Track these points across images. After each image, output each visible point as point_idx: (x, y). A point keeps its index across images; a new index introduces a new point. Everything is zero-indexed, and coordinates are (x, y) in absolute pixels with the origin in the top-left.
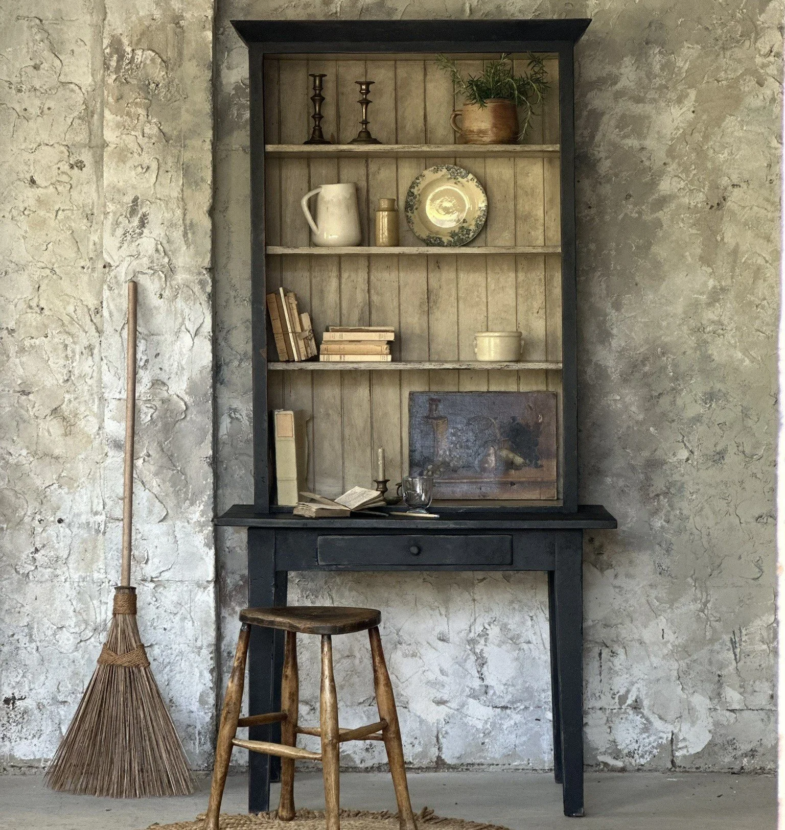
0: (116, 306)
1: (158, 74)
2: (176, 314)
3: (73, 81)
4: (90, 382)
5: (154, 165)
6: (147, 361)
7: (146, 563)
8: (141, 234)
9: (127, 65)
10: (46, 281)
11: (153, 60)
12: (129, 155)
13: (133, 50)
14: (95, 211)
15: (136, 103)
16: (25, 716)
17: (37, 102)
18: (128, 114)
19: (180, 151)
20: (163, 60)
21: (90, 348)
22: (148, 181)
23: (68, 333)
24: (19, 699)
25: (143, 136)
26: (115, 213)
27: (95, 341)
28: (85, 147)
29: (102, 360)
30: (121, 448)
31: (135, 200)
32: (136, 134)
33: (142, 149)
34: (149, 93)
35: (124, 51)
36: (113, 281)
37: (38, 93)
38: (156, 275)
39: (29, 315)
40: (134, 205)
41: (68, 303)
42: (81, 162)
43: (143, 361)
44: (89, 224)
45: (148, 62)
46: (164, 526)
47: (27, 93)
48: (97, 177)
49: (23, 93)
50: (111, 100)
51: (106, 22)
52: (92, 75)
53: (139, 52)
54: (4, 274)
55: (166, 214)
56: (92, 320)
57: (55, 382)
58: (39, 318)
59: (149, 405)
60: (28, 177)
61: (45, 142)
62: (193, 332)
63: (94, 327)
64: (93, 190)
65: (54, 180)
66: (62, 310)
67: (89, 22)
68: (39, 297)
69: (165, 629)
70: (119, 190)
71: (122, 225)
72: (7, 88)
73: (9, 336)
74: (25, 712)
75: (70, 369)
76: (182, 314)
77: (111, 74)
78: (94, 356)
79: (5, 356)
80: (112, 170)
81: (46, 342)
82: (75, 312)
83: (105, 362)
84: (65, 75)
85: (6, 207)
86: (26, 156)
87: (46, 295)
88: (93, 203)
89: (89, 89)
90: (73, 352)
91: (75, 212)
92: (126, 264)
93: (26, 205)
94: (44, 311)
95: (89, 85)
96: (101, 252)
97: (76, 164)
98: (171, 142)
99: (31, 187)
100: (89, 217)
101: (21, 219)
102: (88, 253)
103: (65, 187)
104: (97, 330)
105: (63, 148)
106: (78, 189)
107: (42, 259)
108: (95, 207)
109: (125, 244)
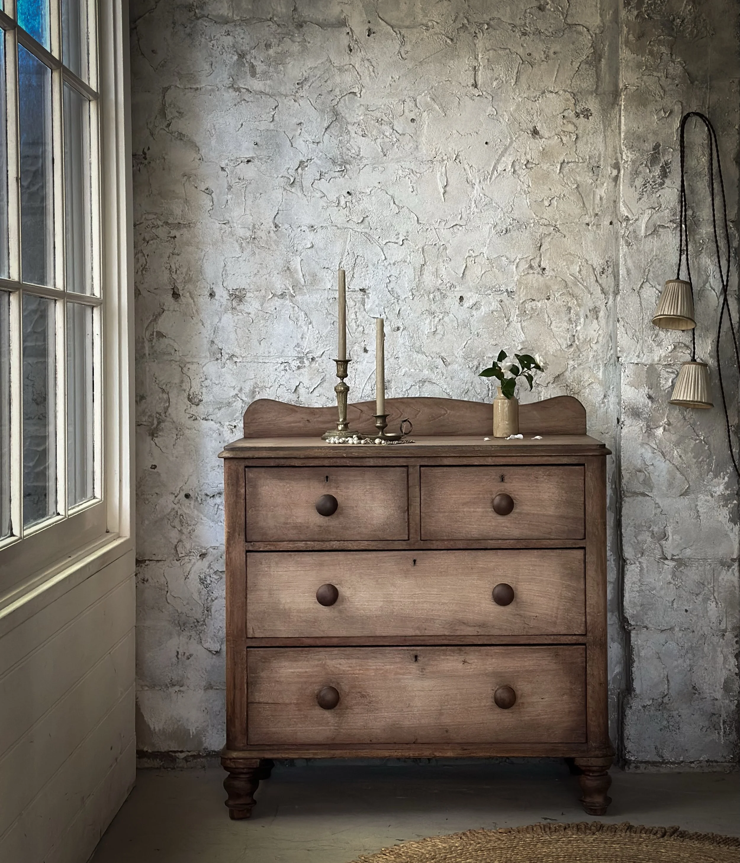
0: (635, 263)
1: (685, 8)
2: (700, 272)
3: (580, 22)
4: (595, 347)
5: (678, 109)
7: (666, 540)
8: (662, 184)
10: (548, 240)
12: (651, 98)
14: (602, 163)
15: (660, 41)
17: (541, 46)
18: (651, 53)
19: (705, 93)
21: (595, 311)
22: (671, 127)
23: (573, 295)
25: (667, 77)
26: (633, 162)
27: (600, 303)
28: (592, 94)
29: (618, 321)
30: (639, 417)
31: (656, 147)
32: (659, 75)
33: (664, 91)
34: (673, 29)
36: (632, 236)
37: (543, 37)
38: (679, 229)
39: (530, 276)
40: (656, 153)
41: (572, 263)
42: (588, 110)
44: (595, 178)
46: (685, 501)
47: (531, 35)
48: (605, 127)
49: (527, 37)
50: (631, 37)
52: (601, 16)
54: (504, 232)
56: (597, 281)
57: (559, 348)
58: (541, 279)
59: (670, 370)
60: (531, 126)
61: (551, 89)
62: (718, 290)
63: (599, 288)
64: (601, 140)
65: (559, 129)
66: (565, 269)
68: (540, 257)
69: (686, 611)
70: (639, 137)
71: (641, 176)
72: (511, 32)
73: (509, 298)
75: (574, 334)
76: (706, 271)
77: (632, 10)
78: (599, 319)
79: (505, 320)
80: (631, 115)
81: (548, 305)
82: (580, 272)
83: (622, 323)
84: (572, 16)
85: (507, 160)
86: (529, 104)
87: (548, 254)
88: (600, 155)
89: (597, 32)
90: (577, 315)
91: (580, 164)
92: (646, 217)
93: (529, 157)
94: (546, 272)
95: (598, 27)
96: (608, 207)
97: (582, 112)
98: (696, 82)
99: (534, 138)
100: (595, 169)
101: (523, 172)
102: (594, 209)
103: (570, 137)
104: (603, 291)
105: (568, 96)
106: (584, 139)
107: (545, 216)
108: (602, 159)
109: (646, 196)
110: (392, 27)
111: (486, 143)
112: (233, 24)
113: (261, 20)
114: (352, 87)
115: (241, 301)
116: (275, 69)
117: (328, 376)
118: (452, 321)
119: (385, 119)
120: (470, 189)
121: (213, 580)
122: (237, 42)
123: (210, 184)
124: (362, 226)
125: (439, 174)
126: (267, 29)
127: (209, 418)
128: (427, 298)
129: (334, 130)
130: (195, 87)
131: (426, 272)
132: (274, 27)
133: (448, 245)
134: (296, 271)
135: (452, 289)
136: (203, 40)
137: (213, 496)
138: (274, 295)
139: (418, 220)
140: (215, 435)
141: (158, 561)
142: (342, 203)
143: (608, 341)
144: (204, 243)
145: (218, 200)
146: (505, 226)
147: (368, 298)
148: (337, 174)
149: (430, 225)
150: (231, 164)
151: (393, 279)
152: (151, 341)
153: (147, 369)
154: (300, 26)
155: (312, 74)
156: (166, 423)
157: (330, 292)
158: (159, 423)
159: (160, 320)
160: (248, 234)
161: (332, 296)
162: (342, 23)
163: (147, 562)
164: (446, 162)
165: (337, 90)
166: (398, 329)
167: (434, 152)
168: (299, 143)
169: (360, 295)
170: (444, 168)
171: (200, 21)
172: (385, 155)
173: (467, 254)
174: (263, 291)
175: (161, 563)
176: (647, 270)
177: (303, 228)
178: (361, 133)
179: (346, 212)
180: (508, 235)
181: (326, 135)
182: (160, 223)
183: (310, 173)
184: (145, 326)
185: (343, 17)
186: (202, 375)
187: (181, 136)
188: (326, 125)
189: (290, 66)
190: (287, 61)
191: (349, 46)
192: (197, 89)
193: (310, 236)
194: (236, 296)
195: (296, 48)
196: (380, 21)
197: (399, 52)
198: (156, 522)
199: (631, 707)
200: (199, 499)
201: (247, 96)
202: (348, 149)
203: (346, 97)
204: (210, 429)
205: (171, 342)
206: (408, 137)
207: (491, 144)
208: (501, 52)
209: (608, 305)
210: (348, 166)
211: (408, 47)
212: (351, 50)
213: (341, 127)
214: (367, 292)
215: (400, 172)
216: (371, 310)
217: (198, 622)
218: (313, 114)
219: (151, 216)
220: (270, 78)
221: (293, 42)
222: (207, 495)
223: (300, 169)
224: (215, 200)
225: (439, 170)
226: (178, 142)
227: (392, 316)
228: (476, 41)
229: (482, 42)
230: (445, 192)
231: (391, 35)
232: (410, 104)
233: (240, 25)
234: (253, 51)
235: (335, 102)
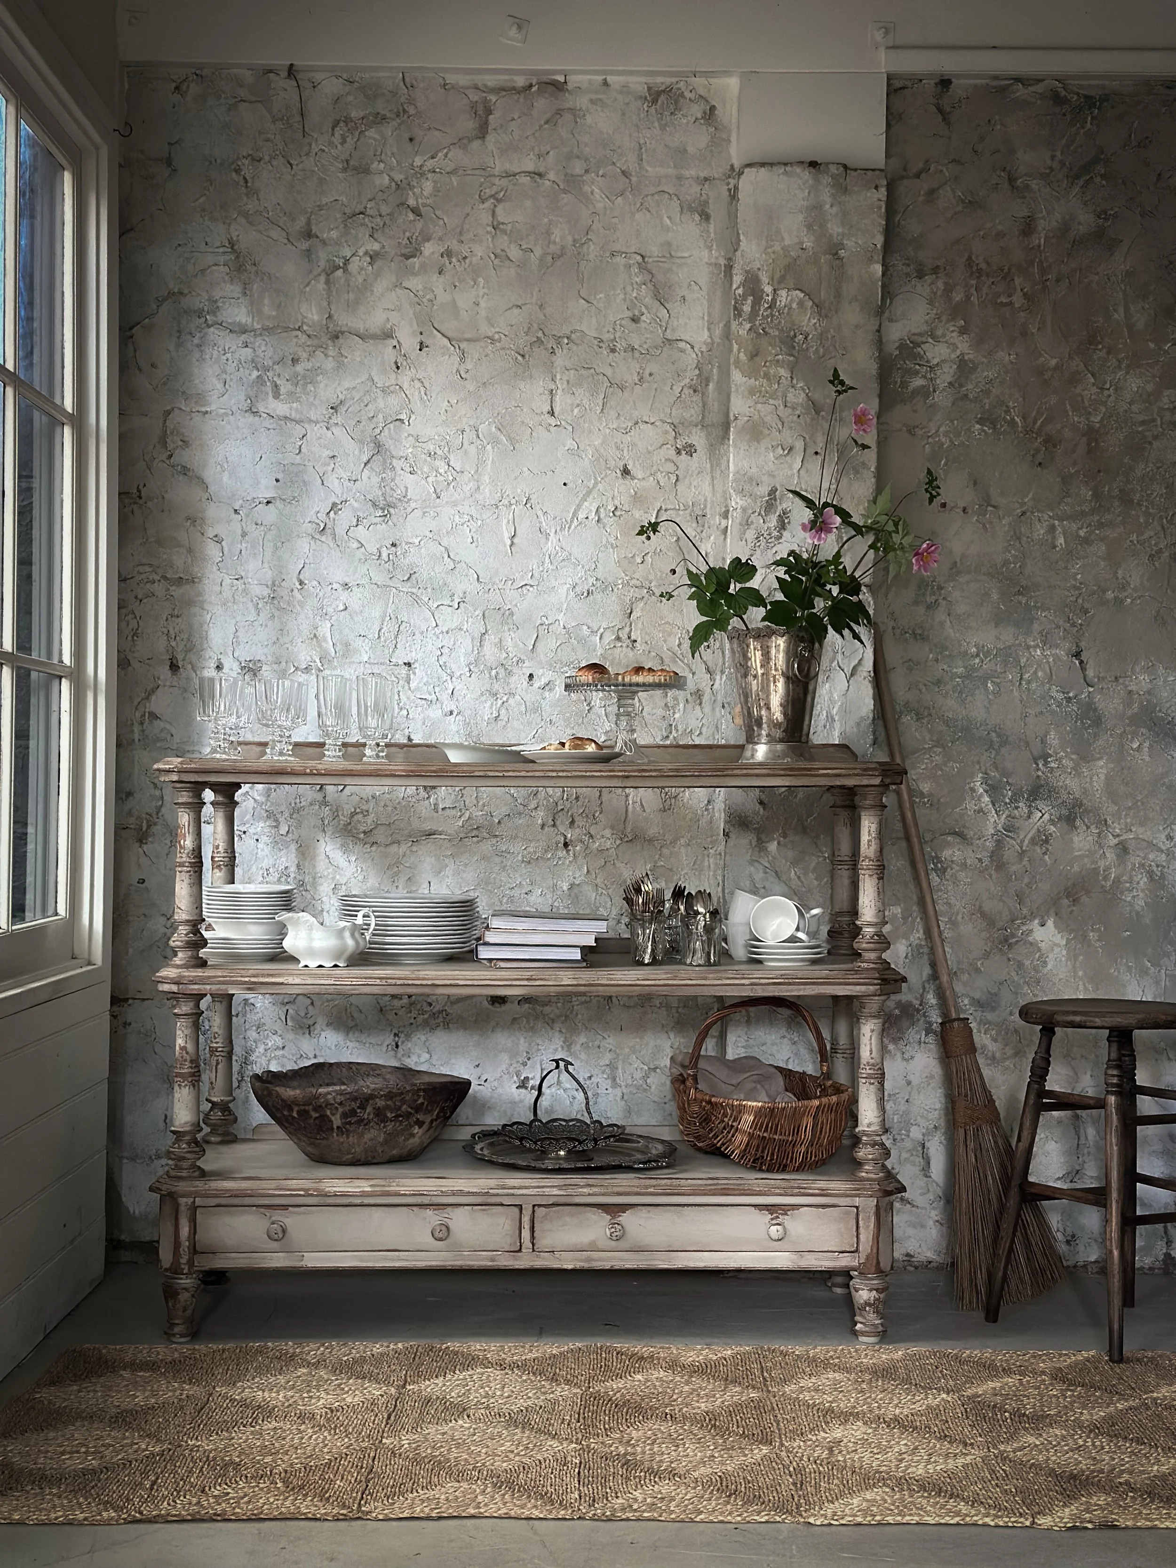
1: (808, 321)
3: (683, 338)
5: (799, 445)
8: (779, 538)
9: (766, 309)
10: (640, 604)
11: (801, 303)
12: (766, 431)
13: (775, 290)
14: (708, 511)
15: (778, 361)
17: (635, 366)
18: (766, 376)
19: (834, 427)
20: (814, 303)
21: (698, 694)
22: (791, 468)
25: (786, 406)
26: (744, 510)
27: (705, 685)
28: (696, 426)
29: (723, 707)
30: (747, 826)
31: (773, 492)
32: (776, 403)
33: (783, 423)
34: (794, 348)
35: (763, 291)
37: (636, 354)
39: (618, 650)
40: (770, 499)
41: (670, 635)
42: (691, 446)
44: (700, 529)
45: (794, 305)
47: (622, 353)
48: (712, 466)
49: (616, 354)
50: (742, 356)
51: (738, 253)
52: (709, 329)
53: (783, 293)
54: (585, 594)
56: (701, 658)
57: (652, 740)
58: (631, 654)
60: (621, 464)
61: (646, 419)
62: (848, 670)
63: (704, 666)
64: (707, 483)
65: (655, 468)
66: (661, 643)
67: (706, 260)
68: (630, 626)
70: (751, 479)
71: (753, 526)
72: (596, 348)
75: (671, 723)
77: (744, 322)
78: (703, 704)
79: (585, 704)
80: (742, 452)
82: (679, 645)
83: (728, 710)
84: (673, 330)
85: (590, 506)
86: (618, 437)
87: (640, 625)
88: (706, 501)
89: (704, 349)
90: (676, 699)
91: (681, 513)
92: (759, 579)
93: (617, 503)
94: (637, 645)
95: (705, 343)
97: (684, 448)
98: (823, 413)
99: (624, 479)
100: (699, 518)
101: (610, 521)
103: (669, 478)
104: (708, 670)
105: (668, 428)
106: (687, 482)
107: (637, 576)
108: (709, 506)
109: (758, 552)
110: (449, 339)
111: (565, 484)
112: (252, 334)
113: (287, 329)
114: (398, 412)
115: (255, 675)
116: (304, 389)
118: (520, 704)
119: (439, 452)
120: (544, 540)
122: (257, 356)
123: (220, 529)
124: (409, 584)
125: (505, 521)
126: (295, 340)
128: (487, 675)
129: (376, 464)
130: (203, 409)
131: (486, 643)
132: (303, 338)
133: (515, 610)
134: (325, 639)
135: (520, 665)
136: (215, 353)
138: (297, 669)
139: (478, 578)
141: (144, 1000)
142: (384, 555)
143: (713, 733)
144: (210, 603)
145: (229, 550)
146: (586, 588)
147: (414, 674)
148: (378, 519)
149: (493, 584)
150: (247, 505)
151: (445, 651)
152: (142, 723)
153: (137, 758)
154: (336, 337)
155: (349, 396)
156: (158, 827)
157: (367, 665)
158: (149, 826)
159: (154, 698)
160: (266, 592)
161: (370, 671)
162: (388, 335)
163: (130, 1001)
164: (514, 506)
165: (380, 416)
166: (451, 713)
167: (499, 495)
168: (332, 482)
169: (404, 670)
170: (511, 514)
171: (212, 329)
172: (438, 497)
173: (539, 622)
174: (284, 664)
175: (147, 1002)
177: (335, 586)
178: (409, 470)
179: (389, 566)
180: (591, 598)
181: (365, 471)
182: (157, 577)
183: (345, 518)
184: (136, 703)
185: (389, 327)
187: (185, 471)
188: (365, 459)
189: (322, 385)
190: (320, 378)
191: (396, 363)
192: (207, 412)
193: (344, 596)
194: (250, 670)
195: (329, 364)
196: (435, 332)
197: (458, 371)
198: (143, 951)
201: (268, 422)
202: (392, 489)
203: (392, 426)
205: (168, 727)
206: (466, 476)
207: (570, 485)
208: (583, 372)
209: (715, 687)
210: (391, 510)
211: (469, 365)
212: (398, 368)
213: (385, 460)
214: (413, 666)
215: (457, 517)
216: (418, 689)
218: (350, 446)
219: (147, 569)
220: (298, 400)
221: (327, 356)
223: (332, 512)
224: (226, 549)
225: (506, 517)
226: (181, 478)
227: (444, 697)
228: (554, 358)
229: (561, 359)
230: (512, 544)
231: (448, 349)
232: (470, 435)
233: (261, 335)
234: (276, 367)
235: (377, 431)
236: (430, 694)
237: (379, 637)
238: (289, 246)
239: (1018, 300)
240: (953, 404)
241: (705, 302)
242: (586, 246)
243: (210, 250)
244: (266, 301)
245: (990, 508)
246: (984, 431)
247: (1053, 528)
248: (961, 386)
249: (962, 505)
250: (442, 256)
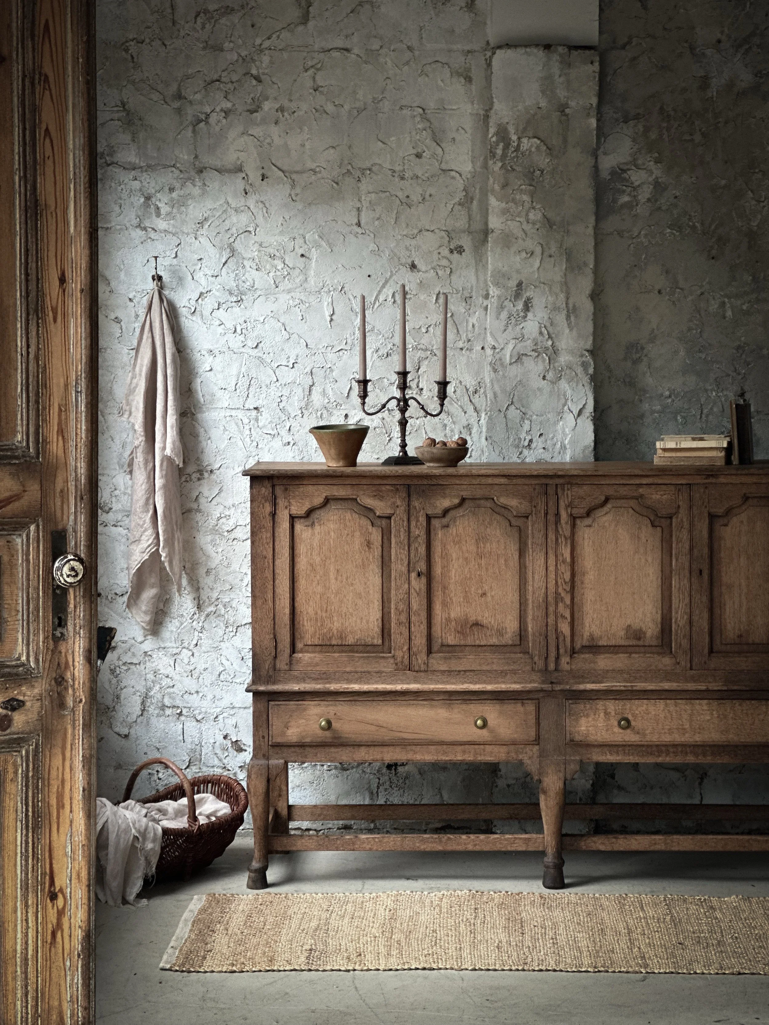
0: (501, 387)
1: (543, 161)
2: (559, 395)
3: (453, 168)
5: (538, 250)
6: (531, 441)
8: (525, 317)
9: (513, 152)
10: (426, 362)
11: (538, 148)
12: (514, 240)
13: (519, 138)
14: (474, 294)
15: (522, 190)
16: (407, 782)
17: (419, 190)
18: (514, 200)
19: (563, 237)
20: (547, 148)
21: (468, 427)
22: (532, 266)
23: (448, 413)
24: (400, 765)
25: (528, 222)
26: (499, 297)
27: (473, 421)
28: (464, 232)
29: (487, 439)
31: (520, 285)
32: (521, 220)
33: (526, 234)
34: (533, 180)
35: (510, 139)
36: (498, 363)
37: (420, 181)
38: (540, 357)
40: (518, 289)
42: (461, 247)
43: (527, 441)
44: (468, 307)
45: (533, 149)
47: (410, 180)
48: (476, 262)
49: (405, 181)
50: (497, 187)
51: (492, 112)
52: (472, 162)
53: (525, 140)
54: (385, 356)
55: (549, 298)
56: (471, 401)
60: (409, 261)
61: (427, 228)
62: (576, 412)
63: (472, 407)
64: (473, 274)
65: (435, 263)
67: (470, 111)
68: (419, 377)
70: (504, 275)
71: (506, 309)
72: (390, 177)
73: (390, 416)
74: (406, 778)
76: (565, 395)
77: (497, 162)
78: (472, 435)
79: (386, 435)
80: (497, 256)
81: (426, 422)
82: (455, 392)
83: (490, 441)
84: (446, 163)
85: (388, 292)
86: (408, 242)
87: (425, 377)
88: (472, 287)
89: (469, 177)
90: (452, 431)
91: (454, 295)
92: (510, 346)
94: (424, 392)
95: (470, 172)
96: (479, 334)
97: (456, 249)
98: (554, 227)
99: (412, 271)
100: (467, 299)
102: (467, 335)
103: (445, 271)
104: (475, 409)
105: (443, 233)
106: (458, 273)
107: (423, 341)
108: (474, 290)
109: (510, 327)
110: (283, 172)
111: (369, 276)
112: (140, 170)
113: (165, 167)
114: (247, 226)
116: (178, 210)
117: (225, 487)
119: (277, 254)
120: (354, 317)
121: (123, 671)
122: (144, 186)
123: (120, 314)
124: (256, 350)
125: (326, 303)
126: (171, 174)
127: (119, 524)
128: (315, 416)
129: (231, 264)
130: (105, 226)
131: (313, 392)
132: (177, 172)
133: (334, 368)
134: (196, 392)
135: (338, 407)
136: (113, 184)
137: (122, 595)
139: (307, 345)
140: (124, 540)
142: (239, 330)
143: (480, 456)
144: (113, 366)
145: (126, 328)
146: (386, 351)
147: (261, 415)
148: (234, 304)
149: (318, 349)
150: (138, 295)
151: (284, 398)
154: (200, 171)
155: (211, 214)
157: (227, 410)
161: (229, 414)
162: (240, 169)
164: (332, 293)
165: (234, 229)
166: (289, 443)
167: (321, 284)
168: (199, 276)
169: (254, 413)
170: (330, 299)
171: (111, 167)
172: (277, 287)
173: (352, 377)
176: (512, 395)
177: (203, 352)
178: (255, 267)
179: (242, 338)
180: (390, 358)
181: (224, 269)
183: (209, 304)
185: (239, 163)
186: (112, 486)
188: (224, 261)
189: (191, 207)
190: (190, 202)
191: (245, 190)
192: (107, 228)
193: (209, 360)
195: (196, 191)
196: (273, 167)
197: (290, 195)
199: (497, 786)
200: (109, 598)
201: (152, 235)
202: (244, 282)
203: (242, 236)
204: (119, 534)
206: (297, 271)
207: (372, 277)
208: (383, 195)
209: (480, 422)
210: (243, 297)
211: (298, 190)
212: (246, 193)
213: (237, 262)
214: (261, 410)
215: (291, 302)
216: (264, 426)
217: (109, 708)
218: (213, 251)
220: (174, 218)
221: (195, 186)
222: (116, 594)
223: (200, 300)
224: (124, 327)
225: (326, 300)
227: (284, 432)
228: (360, 185)
229: (364, 186)
230: (331, 320)
231: (283, 180)
232: (300, 241)
233: (146, 171)
234: (158, 194)
235: (232, 240)
236: (273, 430)
237: (236, 390)
238: (165, 106)
239: (698, 138)
240: (651, 214)
241: (470, 143)
242: (381, 103)
243: (108, 109)
244: (149, 146)
245: (678, 290)
246: (673, 234)
247: (724, 303)
248: (656, 201)
249: (657, 287)
250: (277, 111)
